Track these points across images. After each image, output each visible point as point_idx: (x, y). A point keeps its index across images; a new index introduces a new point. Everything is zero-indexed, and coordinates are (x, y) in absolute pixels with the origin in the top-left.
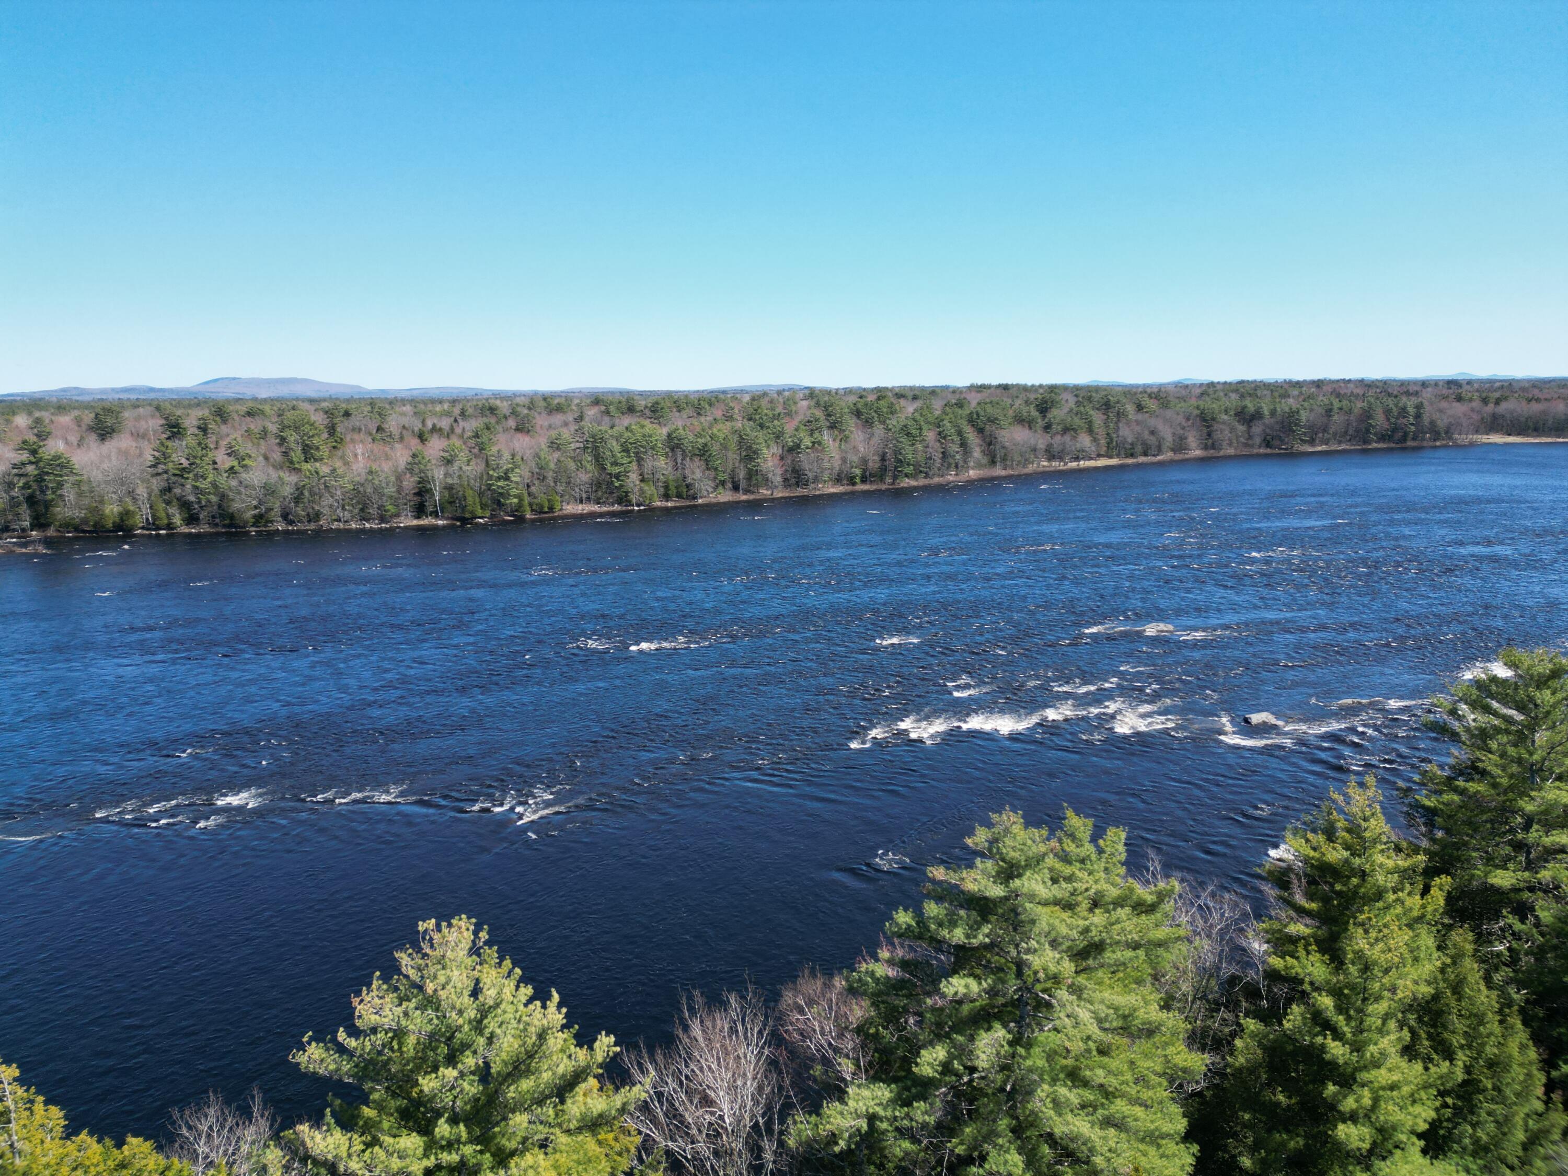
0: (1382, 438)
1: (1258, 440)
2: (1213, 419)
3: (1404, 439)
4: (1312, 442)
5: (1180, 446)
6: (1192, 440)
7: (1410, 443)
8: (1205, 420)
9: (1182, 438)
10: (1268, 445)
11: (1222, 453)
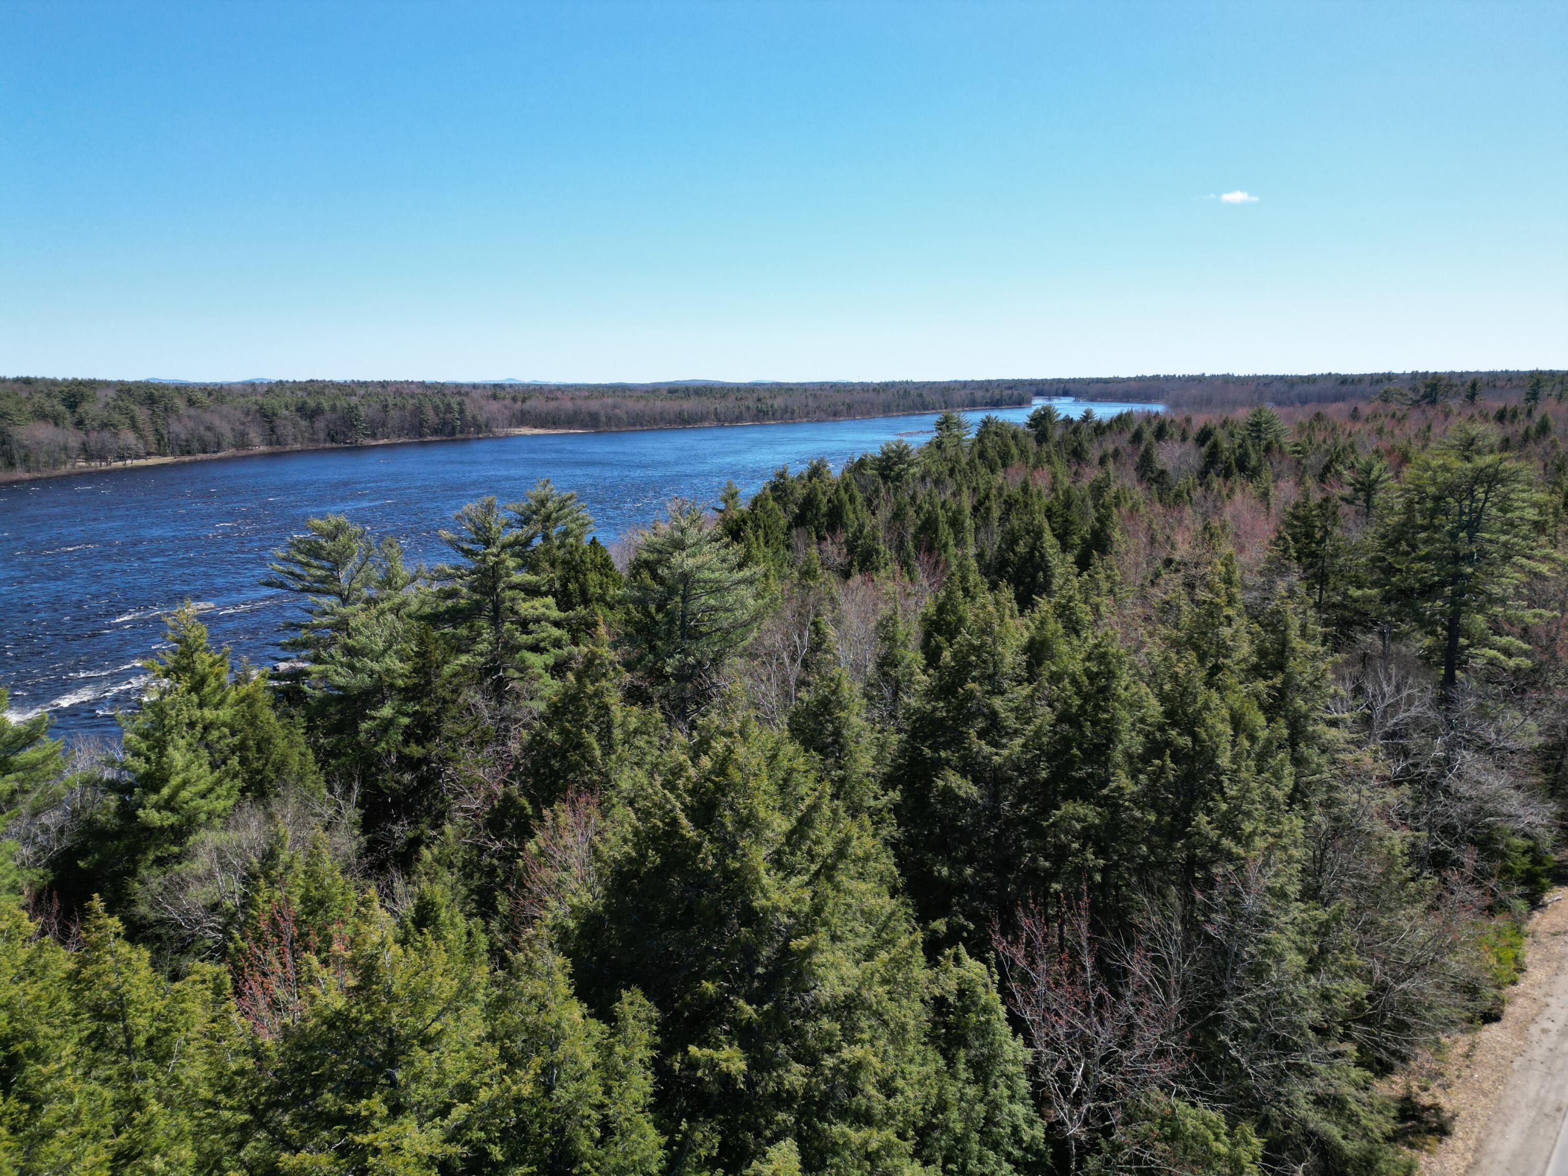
0: (435, 432)
1: (322, 436)
2: (275, 414)
3: (453, 433)
4: (374, 436)
5: (242, 442)
6: (254, 435)
7: (458, 436)
8: (265, 416)
9: (243, 434)
10: (333, 440)
11: (288, 448)
